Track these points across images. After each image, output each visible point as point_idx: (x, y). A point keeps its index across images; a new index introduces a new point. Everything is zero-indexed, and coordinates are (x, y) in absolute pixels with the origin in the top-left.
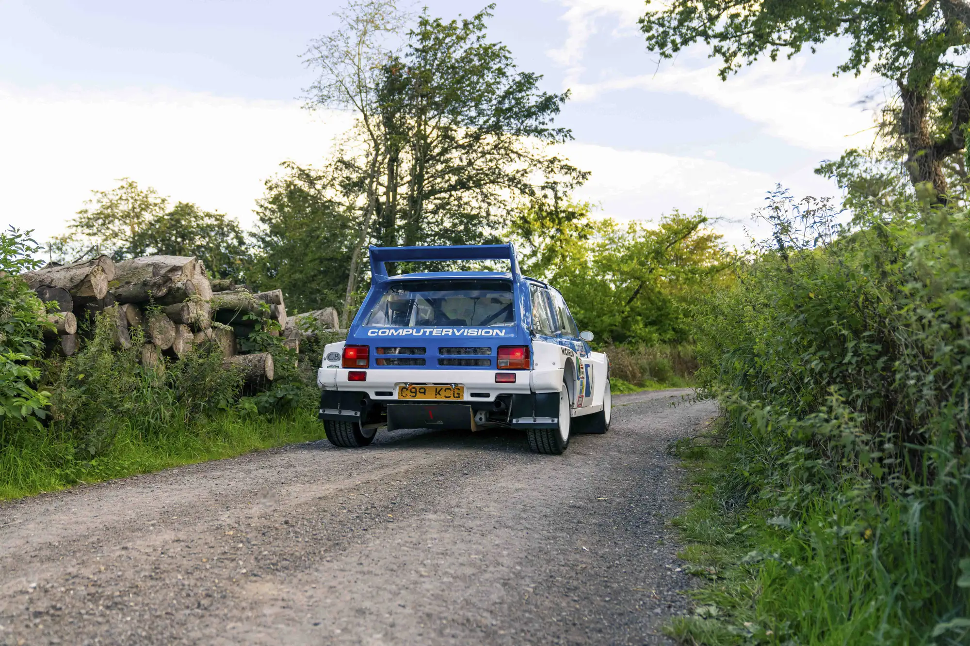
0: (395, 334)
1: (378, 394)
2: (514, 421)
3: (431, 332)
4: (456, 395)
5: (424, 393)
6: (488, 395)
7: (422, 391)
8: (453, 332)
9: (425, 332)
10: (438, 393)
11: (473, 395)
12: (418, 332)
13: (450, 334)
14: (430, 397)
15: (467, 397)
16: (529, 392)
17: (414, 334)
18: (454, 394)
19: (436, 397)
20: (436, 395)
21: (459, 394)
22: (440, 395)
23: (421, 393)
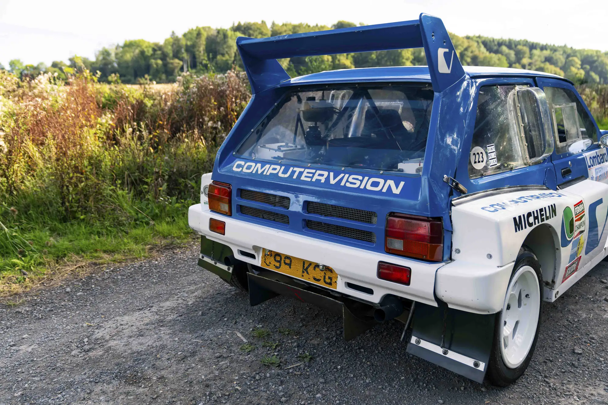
0: (260, 172)
1: (241, 253)
2: (413, 340)
5: (290, 265)
6: (370, 292)
7: (288, 261)
8: (328, 178)
9: (293, 174)
10: (305, 270)
11: (350, 285)
12: (285, 172)
13: (323, 180)
14: (295, 273)
15: (341, 287)
16: (435, 305)
17: (280, 175)
18: (325, 277)
19: (303, 276)
20: (303, 272)
21: (330, 278)
22: (308, 273)
23: (286, 264)
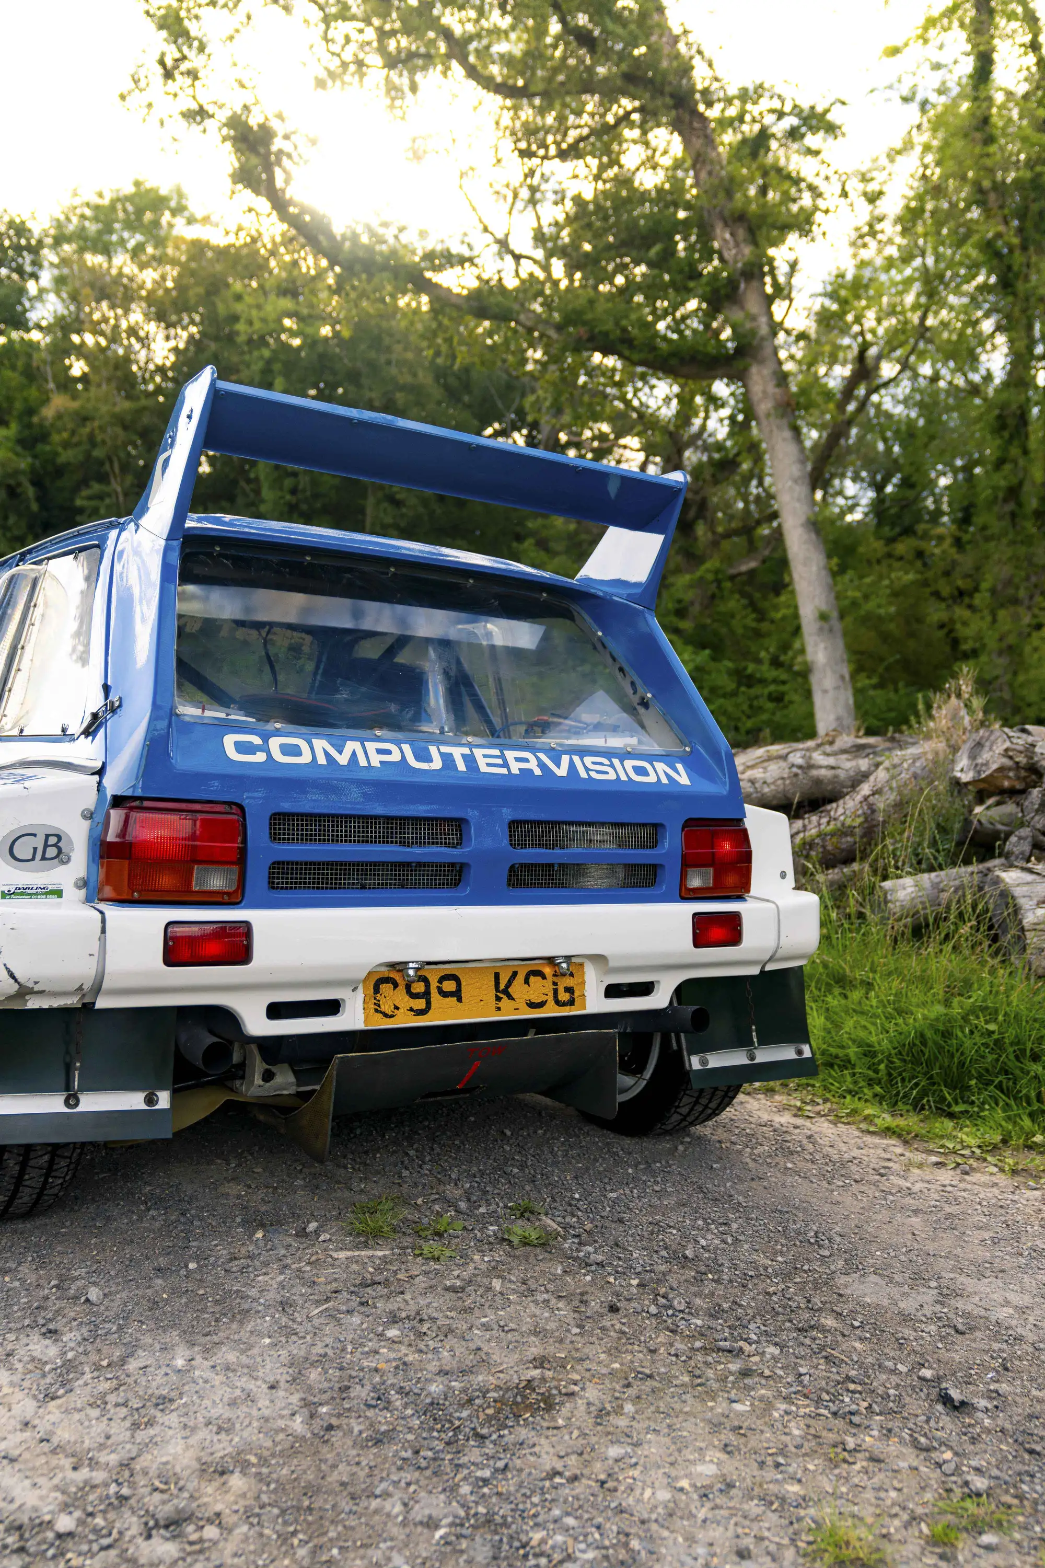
1: (276, 1011)
2: (695, 1064)
3: (470, 760)
4: (564, 996)
5: (457, 994)
7: (450, 986)
9: (448, 760)
10: (503, 992)
11: (613, 991)
14: (476, 1011)
15: (592, 1002)
16: (757, 971)
18: (556, 992)
19: (499, 1009)
20: (498, 999)
21: (569, 990)
22: (510, 997)
23: (444, 994)
